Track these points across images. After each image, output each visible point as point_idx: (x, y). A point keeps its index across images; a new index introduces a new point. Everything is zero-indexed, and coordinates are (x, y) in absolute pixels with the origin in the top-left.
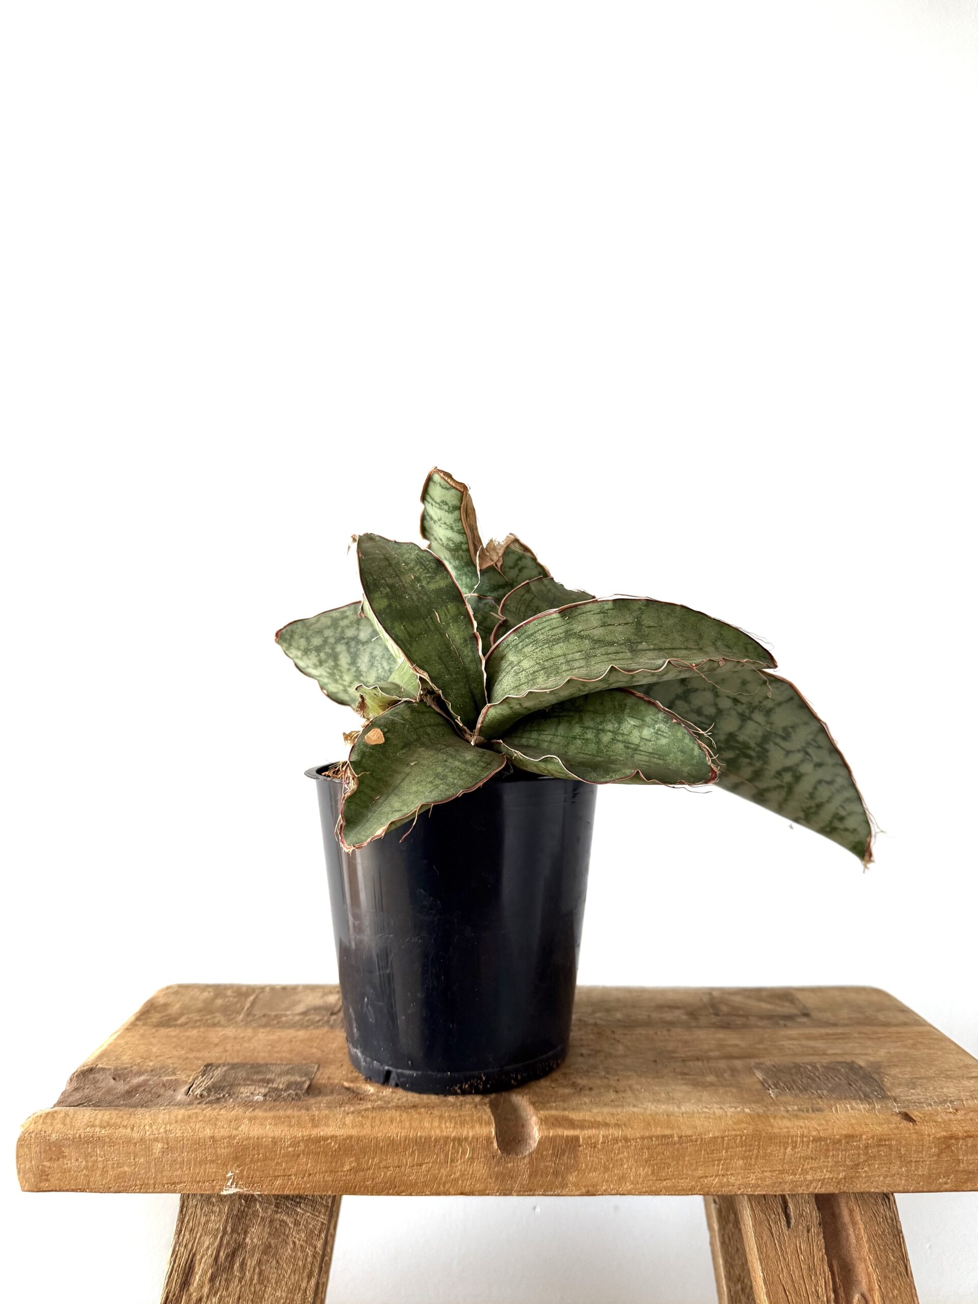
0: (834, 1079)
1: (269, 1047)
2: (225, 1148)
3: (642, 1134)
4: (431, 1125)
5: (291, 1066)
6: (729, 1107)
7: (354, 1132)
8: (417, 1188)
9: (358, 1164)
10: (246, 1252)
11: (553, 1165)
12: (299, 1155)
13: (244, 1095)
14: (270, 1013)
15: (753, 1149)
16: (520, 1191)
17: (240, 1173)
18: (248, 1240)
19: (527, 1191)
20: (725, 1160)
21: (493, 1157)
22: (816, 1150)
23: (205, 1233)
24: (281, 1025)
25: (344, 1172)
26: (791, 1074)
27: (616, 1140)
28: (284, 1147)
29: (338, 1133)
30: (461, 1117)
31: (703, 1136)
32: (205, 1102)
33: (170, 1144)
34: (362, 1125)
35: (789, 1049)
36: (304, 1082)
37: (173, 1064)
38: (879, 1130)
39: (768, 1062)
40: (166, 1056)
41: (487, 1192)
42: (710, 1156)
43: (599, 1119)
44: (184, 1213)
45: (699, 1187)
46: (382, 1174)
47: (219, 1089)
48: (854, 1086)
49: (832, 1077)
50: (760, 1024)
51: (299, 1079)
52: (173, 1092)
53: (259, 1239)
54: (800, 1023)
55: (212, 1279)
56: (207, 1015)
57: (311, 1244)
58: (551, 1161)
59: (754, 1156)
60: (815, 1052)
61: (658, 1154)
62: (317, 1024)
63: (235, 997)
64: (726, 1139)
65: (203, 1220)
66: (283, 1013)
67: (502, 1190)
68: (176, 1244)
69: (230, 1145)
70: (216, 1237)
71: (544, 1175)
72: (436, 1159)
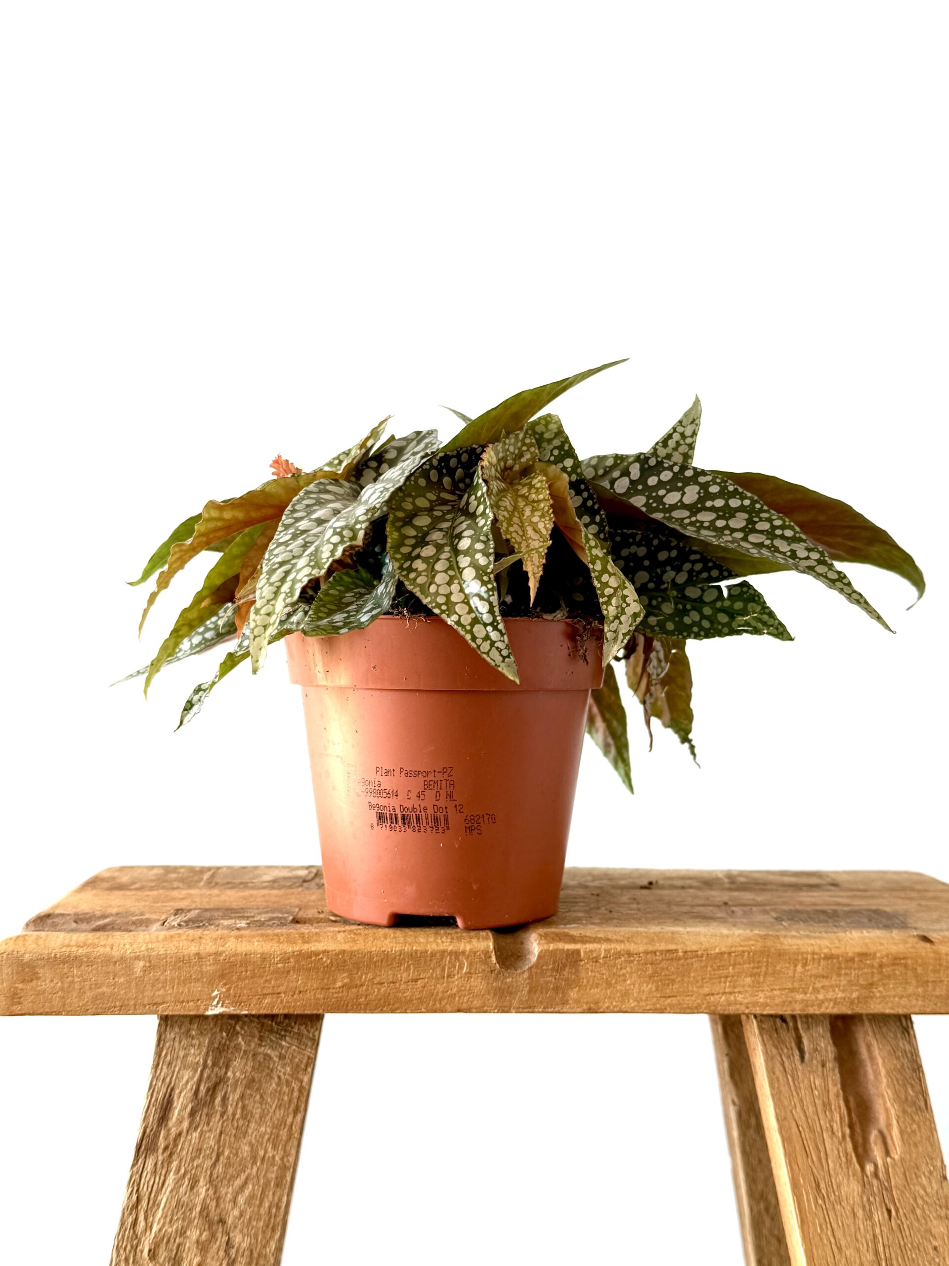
0: (855, 917)
1: (242, 900)
2: (210, 965)
3: (646, 948)
4: (427, 940)
5: (270, 909)
7: (346, 947)
8: (411, 1005)
9: (351, 980)
10: (228, 1086)
11: (553, 980)
12: (289, 972)
13: (225, 924)
14: (233, 881)
15: (761, 967)
16: (519, 1008)
17: (226, 991)
18: (230, 1074)
19: (526, 1008)
20: (733, 976)
21: (492, 972)
22: (827, 968)
23: (184, 1067)
24: (249, 887)
25: (336, 988)
26: (809, 914)
27: (618, 954)
28: (273, 964)
29: (330, 948)
31: (709, 952)
32: (185, 927)
33: (153, 962)
34: (355, 942)
35: (809, 902)
36: (288, 917)
37: (139, 910)
38: (894, 949)
39: (785, 908)
40: (130, 906)
41: (485, 1008)
42: (717, 972)
43: (601, 935)
44: (161, 1046)
45: (704, 1006)
46: (376, 990)
47: (197, 922)
48: (874, 921)
49: (852, 916)
50: (781, 889)
51: (281, 915)
53: (242, 1073)
54: (826, 889)
55: (192, 1114)
56: (164, 883)
57: (297, 1079)
58: (551, 976)
59: (763, 973)
61: (662, 969)
64: (733, 954)
65: (182, 1054)
66: (249, 881)
67: (501, 1007)
68: (153, 1078)
69: (216, 961)
70: (195, 1071)
71: (544, 991)
72: (432, 974)
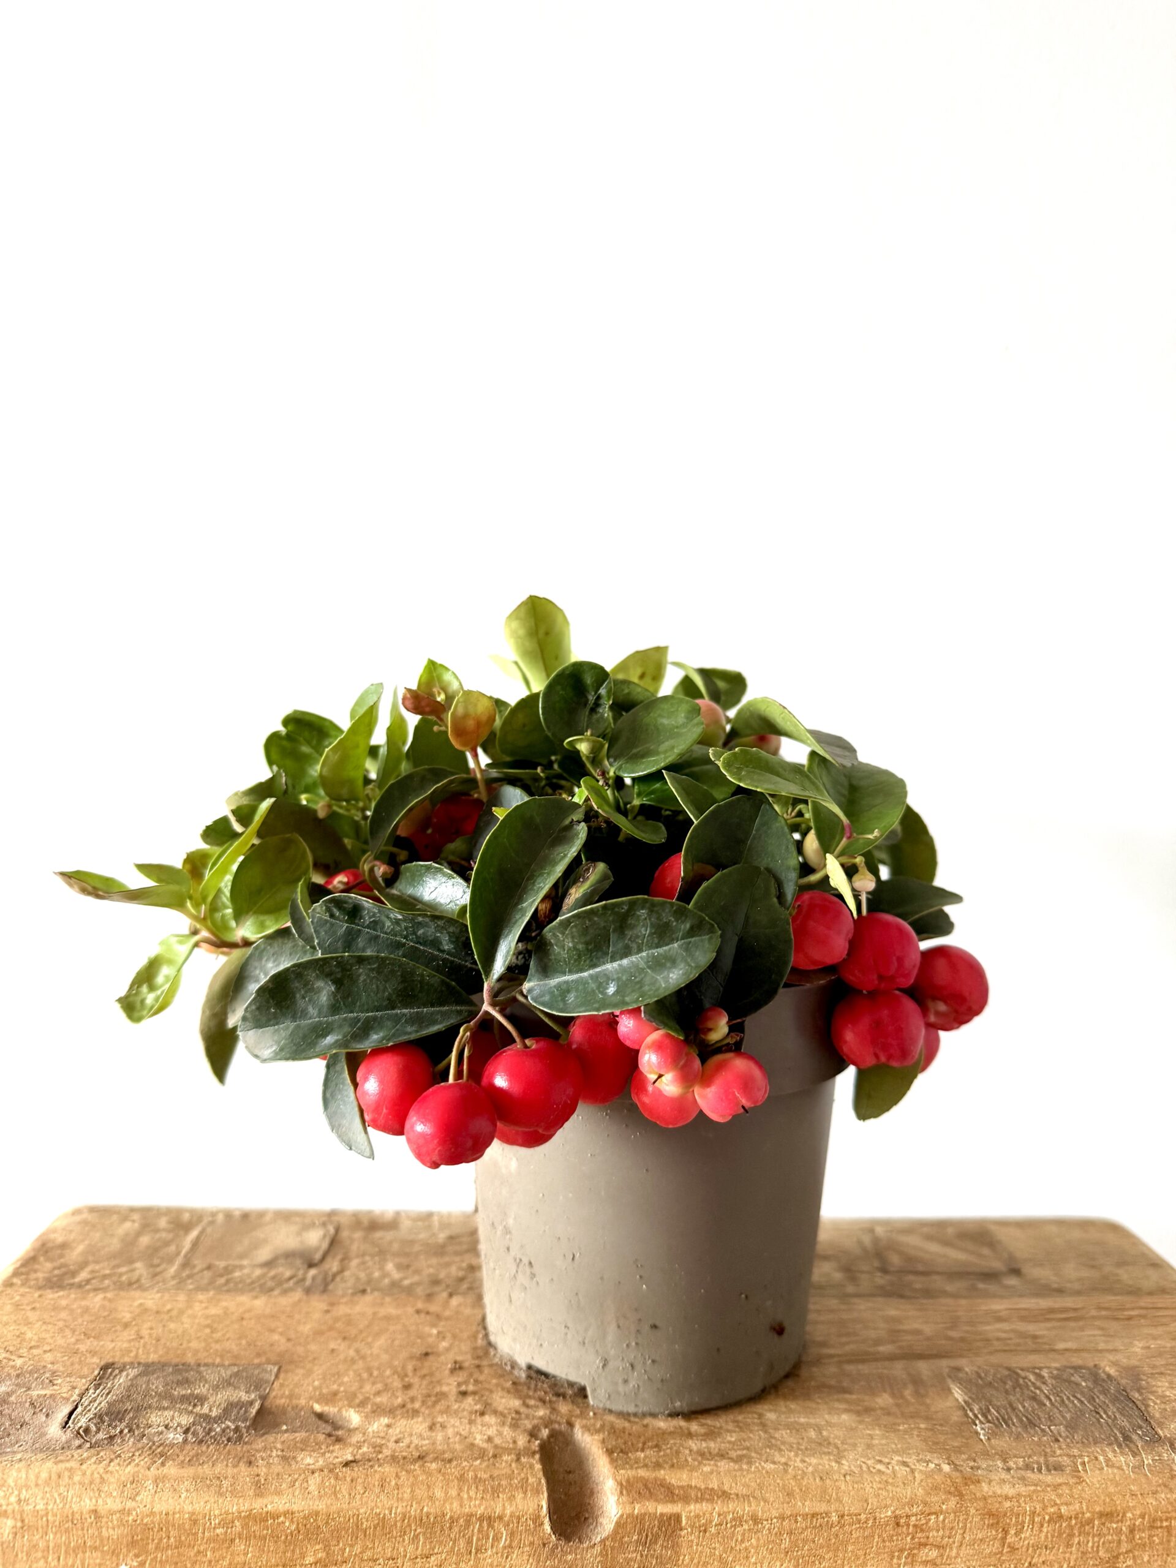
0: (1073, 1402)
1: (208, 1331)
2: (114, 1529)
3: (781, 1510)
4: (446, 1493)
5: (235, 1369)
6: (918, 1461)
7: (321, 1506)
9: (327, 1554)
11: (639, 1558)
12: (232, 1541)
13: (153, 1430)
14: (217, 1263)
15: (955, 1534)
17: (138, 1566)
20: (911, 1549)
21: (544, 1545)
22: (1053, 1536)
24: (232, 1285)
26: (1007, 1392)
27: (739, 1520)
28: (209, 1528)
29: (295, 1508)
30: (493, 1480)
31: (877, 1514)
32: (88, 1445)
33: (26, 1521)
34: (335, 1493)
35: (998, 1339)
36: (251, 1403)
37: (53, 1363)
38: (1152, 1503)
39: (968, 1367)
40: (47, 1348)
42: (887, 1544)
43: (714, 1484)
47: (114, 1420)
48: (1104, 1416)
49: (1068, 1398)
50: (949, 1288)
51: (244, 1397)
52: (44, 1418)
54: (1007, 1287)
56: (123, 1266)
58: (636, 1551)
60: (1037, 1346)
61: (805, 1541)
62: (286, 1286)
63: (169, 1231)
64: (913, 1518)
66: (237, 1263)
69: (122, 1523)
72: (453, 1548)
